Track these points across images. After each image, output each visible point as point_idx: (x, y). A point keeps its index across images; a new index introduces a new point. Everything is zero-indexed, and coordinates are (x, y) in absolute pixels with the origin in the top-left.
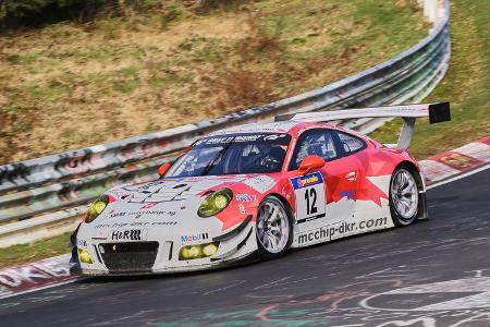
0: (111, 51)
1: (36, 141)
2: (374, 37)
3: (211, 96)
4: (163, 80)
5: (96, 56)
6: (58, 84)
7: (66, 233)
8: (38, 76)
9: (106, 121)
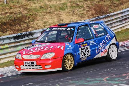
1: (35, 25)
3: (89, 12)
6: (42, 7)
8: (36, 5)
9: (57, 19)
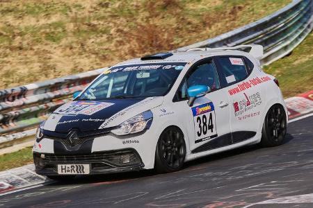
0: (44, 8)
4: (86, 31)
5: (31, 12)
7: (5, 155)
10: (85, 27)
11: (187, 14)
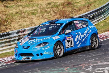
0: (31, 5)
1: (12, 27)
2: (95, 2)
3: (55, 16)
5: (27, 6)
6: (18, 13)
8: (13, 11)
9: (30, 22)
10: (43, 11)
11: (75, 7)
